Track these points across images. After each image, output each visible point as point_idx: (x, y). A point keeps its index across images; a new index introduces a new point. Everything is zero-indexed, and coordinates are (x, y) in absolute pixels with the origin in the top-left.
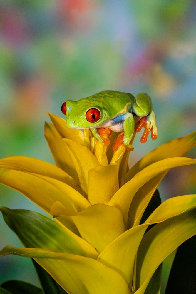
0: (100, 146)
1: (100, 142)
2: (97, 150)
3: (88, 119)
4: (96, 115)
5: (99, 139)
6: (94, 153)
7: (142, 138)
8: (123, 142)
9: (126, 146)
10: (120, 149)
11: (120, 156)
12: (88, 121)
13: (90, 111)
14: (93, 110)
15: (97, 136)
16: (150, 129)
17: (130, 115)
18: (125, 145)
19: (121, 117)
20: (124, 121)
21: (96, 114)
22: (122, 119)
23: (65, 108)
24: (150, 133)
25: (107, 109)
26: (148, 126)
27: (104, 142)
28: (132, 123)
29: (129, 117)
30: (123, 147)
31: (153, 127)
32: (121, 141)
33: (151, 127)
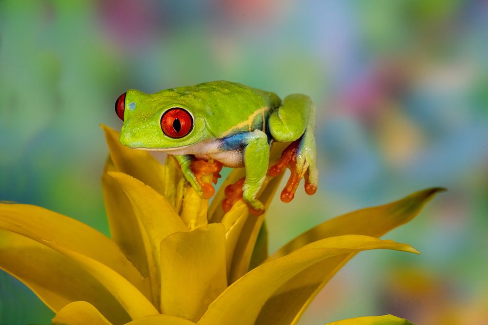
0: (193, 198)
1: (194, 188)
2: (187, 205)
3: (164, 129)
4: (182, 123)
5: (192, 183)
6: (180, 212)
7: (285, 191)
8: (242, 192)
9: (249, 204)
10: (237, 208)
11: (236, 223)
12: (164, 133)
13: (171, 112)
14: (178, 111)
15: (189, 175)
16: (304, 173)
17: (261, 135)
18: (247, 200)
19: (242, 137)
20: (247, 145)
21: (183, 120)
22: (243, 142)
23: (123, 104)
24: (302, 182)
25: (211, 114)
26: (299, 166)
27: (201, 191)
28: (262, 154)
29: (258, 139)
30: (243, 206)
31: (311, 169)
32: (238, 191)
33: (305, 170)
